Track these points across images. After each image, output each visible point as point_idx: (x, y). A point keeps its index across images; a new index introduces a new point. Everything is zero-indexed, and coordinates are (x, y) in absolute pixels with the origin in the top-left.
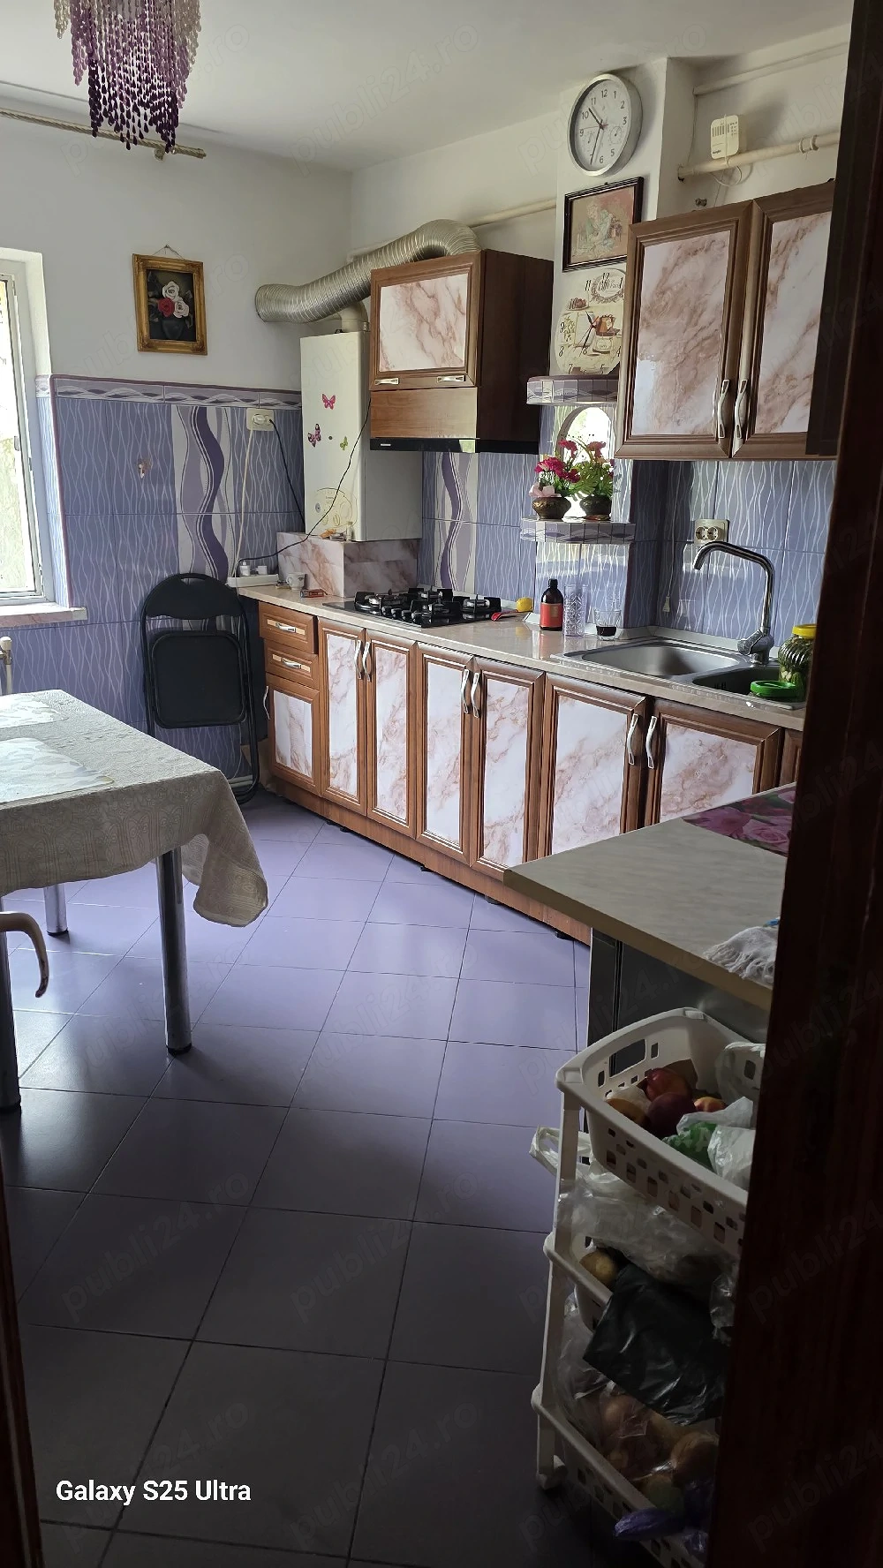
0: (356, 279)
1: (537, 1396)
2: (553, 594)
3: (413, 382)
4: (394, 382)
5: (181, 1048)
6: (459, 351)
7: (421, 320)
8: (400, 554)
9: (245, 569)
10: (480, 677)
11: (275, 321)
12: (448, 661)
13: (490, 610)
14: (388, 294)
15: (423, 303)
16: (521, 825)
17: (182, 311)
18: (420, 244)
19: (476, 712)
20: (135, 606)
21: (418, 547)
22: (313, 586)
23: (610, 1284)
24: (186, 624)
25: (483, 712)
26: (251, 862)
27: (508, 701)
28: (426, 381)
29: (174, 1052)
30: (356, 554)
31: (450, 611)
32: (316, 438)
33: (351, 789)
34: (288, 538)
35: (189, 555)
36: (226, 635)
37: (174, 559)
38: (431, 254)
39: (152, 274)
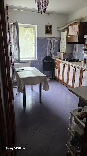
0: (67, 26)
1: (67, 144)
2: (85, 59)
3: (72, 36)
4: (70, 36)
5: (41, 102)
6: (77, 33)
7: (73, 30)
8: (69, 55)
9: (53, 56)
10: (75, 68)
11: (59, 31)
12: (72, 66)
13: (78, 61)
14: (70, 27)
15: (73, 28)
16: (78, 84)
17: (49, 30)
18: (74, 22)
19: (74, 72)
20: (43, 59)
21: (71, 54)
22: (60, 58)
23: (74, 135)
24: (47, 61)
25: (75, 72)
26: (48, 85)
27: (78, 71)
28: (73, 36)
29: (40, 102)
30: (64, 55)
31: (74, 61)
32: (62, 43)
33: (61, 79)
34: (58, 53)
35: (48, 55)
36: (51, 62)
37: (47, 55)
38: (75, 22)
39: (47, 26)
